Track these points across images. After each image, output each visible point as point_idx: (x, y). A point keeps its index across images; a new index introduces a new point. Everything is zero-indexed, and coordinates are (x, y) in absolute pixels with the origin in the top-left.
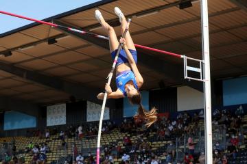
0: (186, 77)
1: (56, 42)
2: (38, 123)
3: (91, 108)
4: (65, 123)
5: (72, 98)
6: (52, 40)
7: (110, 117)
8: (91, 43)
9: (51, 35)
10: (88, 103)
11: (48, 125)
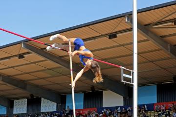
0: (122, 81)
1: (24, 57)
2: (8, 111)
3: (44, 103)
4: (26, 112)
5: (32, 96)
6: (21, 56)
7: (57, 109)
8: (47, 59)
9: (21, 53)
10: (42, 99)
11: (14, 113)
